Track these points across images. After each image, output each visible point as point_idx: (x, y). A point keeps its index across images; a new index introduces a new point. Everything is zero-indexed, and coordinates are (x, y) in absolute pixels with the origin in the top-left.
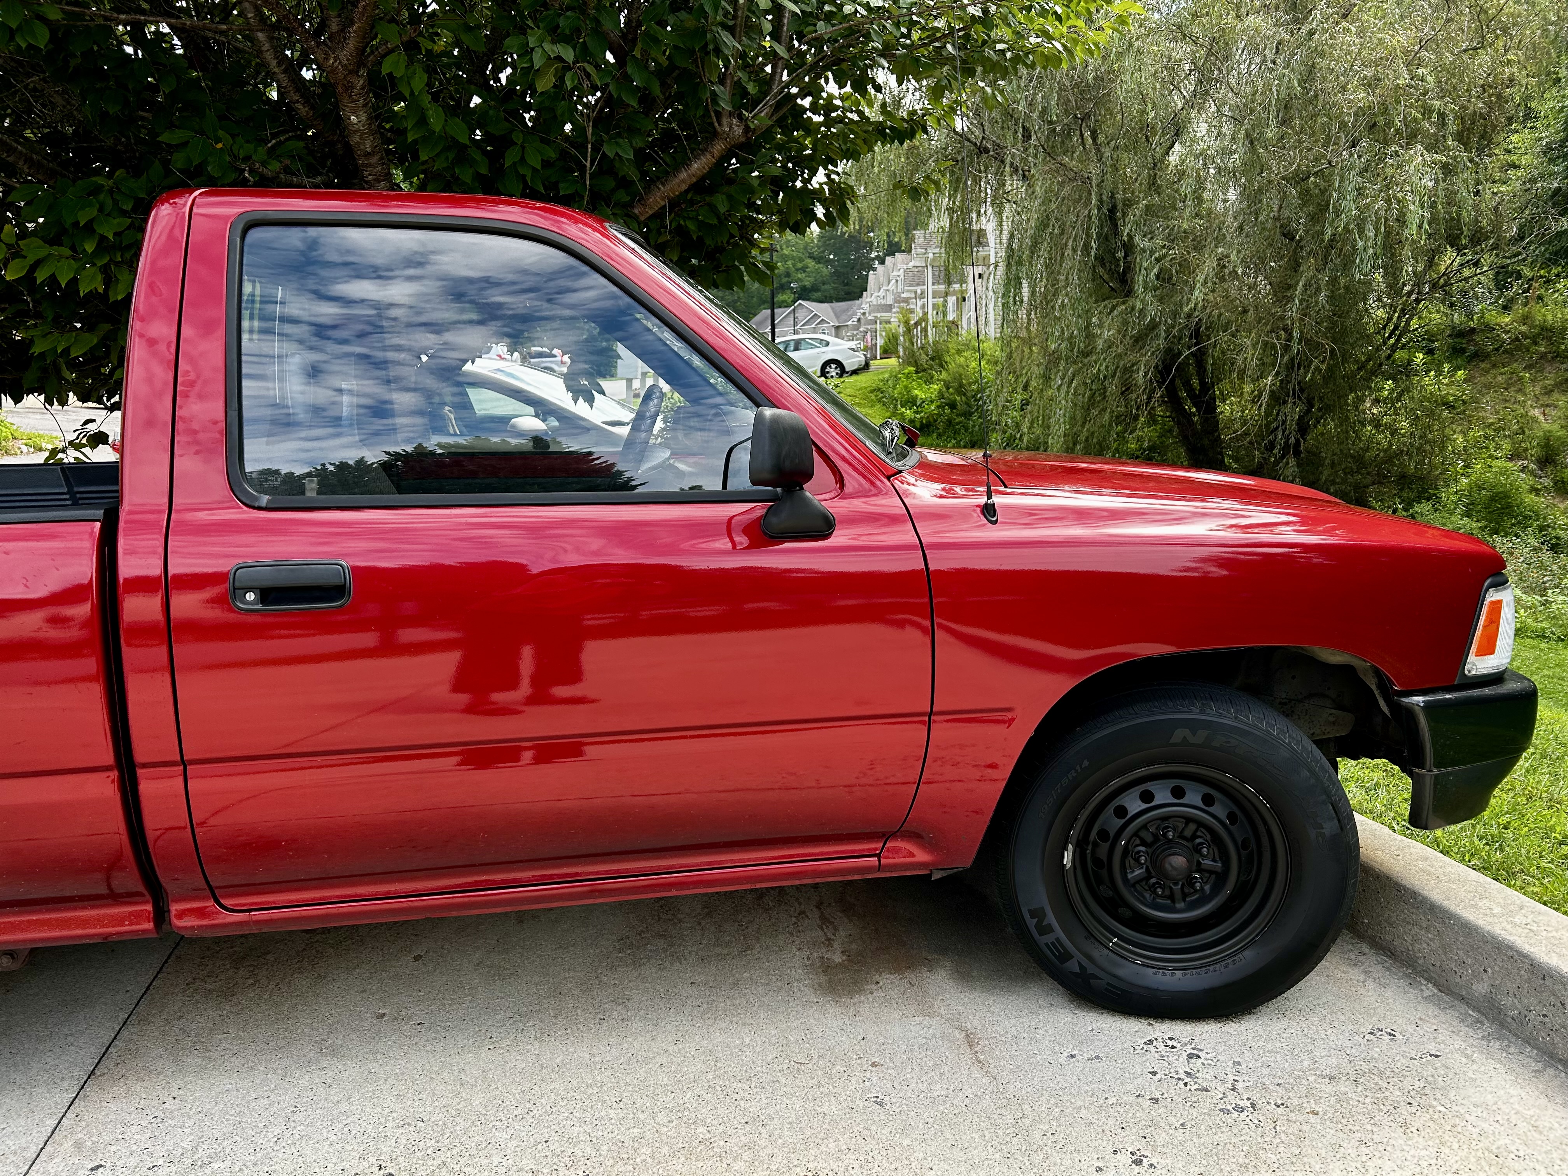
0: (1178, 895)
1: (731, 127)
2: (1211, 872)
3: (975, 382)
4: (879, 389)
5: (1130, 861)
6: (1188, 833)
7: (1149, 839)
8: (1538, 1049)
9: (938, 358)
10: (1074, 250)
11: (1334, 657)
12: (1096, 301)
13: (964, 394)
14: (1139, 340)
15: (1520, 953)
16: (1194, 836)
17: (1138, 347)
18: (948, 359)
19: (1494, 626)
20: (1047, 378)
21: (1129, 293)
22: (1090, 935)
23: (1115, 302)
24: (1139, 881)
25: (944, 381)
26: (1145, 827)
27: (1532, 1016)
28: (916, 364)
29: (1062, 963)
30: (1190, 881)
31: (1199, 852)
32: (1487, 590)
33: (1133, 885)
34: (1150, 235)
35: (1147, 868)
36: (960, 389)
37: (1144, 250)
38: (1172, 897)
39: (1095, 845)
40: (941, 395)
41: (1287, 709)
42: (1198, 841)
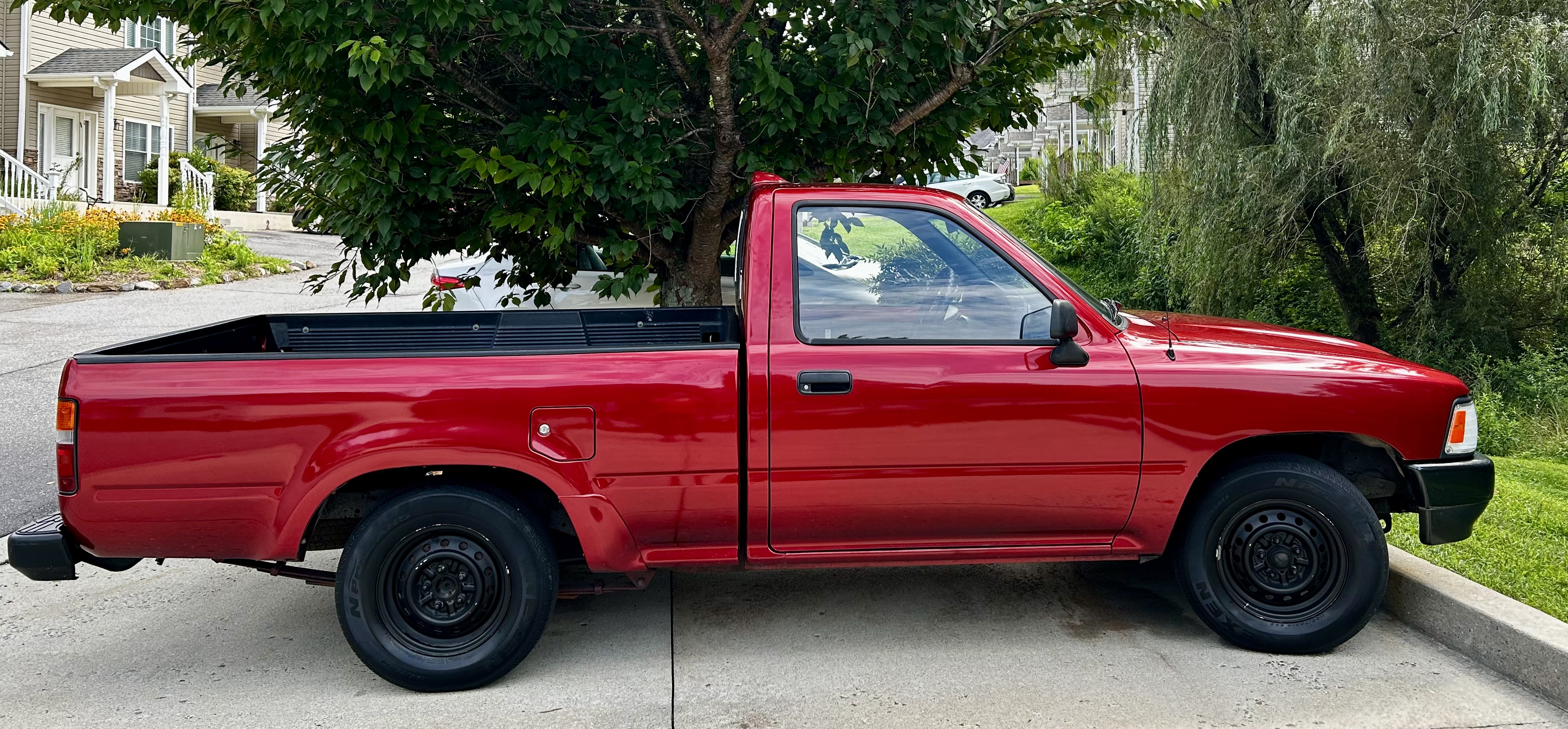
0: (1284, 579)
1: (962, 73)
2: (1303, 565)
3: (1122, 217)
4: (1026, 221)
5: (1255, 557)
6: (1288, 541)
7: (1266, 544)
8: (1497, 671)
9: (1084, 193)
10: (1217, 101)
11: (1371, 442)
12: (1241, 146)
13: (1112, 228)
14: (1282, 184)
15: (1486, 617)
16: (1291, 544)
17: (1281, 191)
18: (1094, 193)
19: (1461, 426)
20: (1193, 218)
21: (1272, 139)
22: (1233, 601)
23: (1258, 148)
24: (1260, 570)
25: (1091, 214)
26: (1262, 536)
27: (1493, 652)
28: (1062, 197)
29: (1216, 616)
30: (1291, 571)
31: (1295, 552)
32: (1456, 404)
33: (1257, 572)
34: (1289, 88)
35: (1265, 562)
36: (1108, 224)
37: (1285, 102)
38: (1280, 580)
39: (1234, 548)
40: (1088, 228)
41: (1352, 477)
42: (1294, 546)
